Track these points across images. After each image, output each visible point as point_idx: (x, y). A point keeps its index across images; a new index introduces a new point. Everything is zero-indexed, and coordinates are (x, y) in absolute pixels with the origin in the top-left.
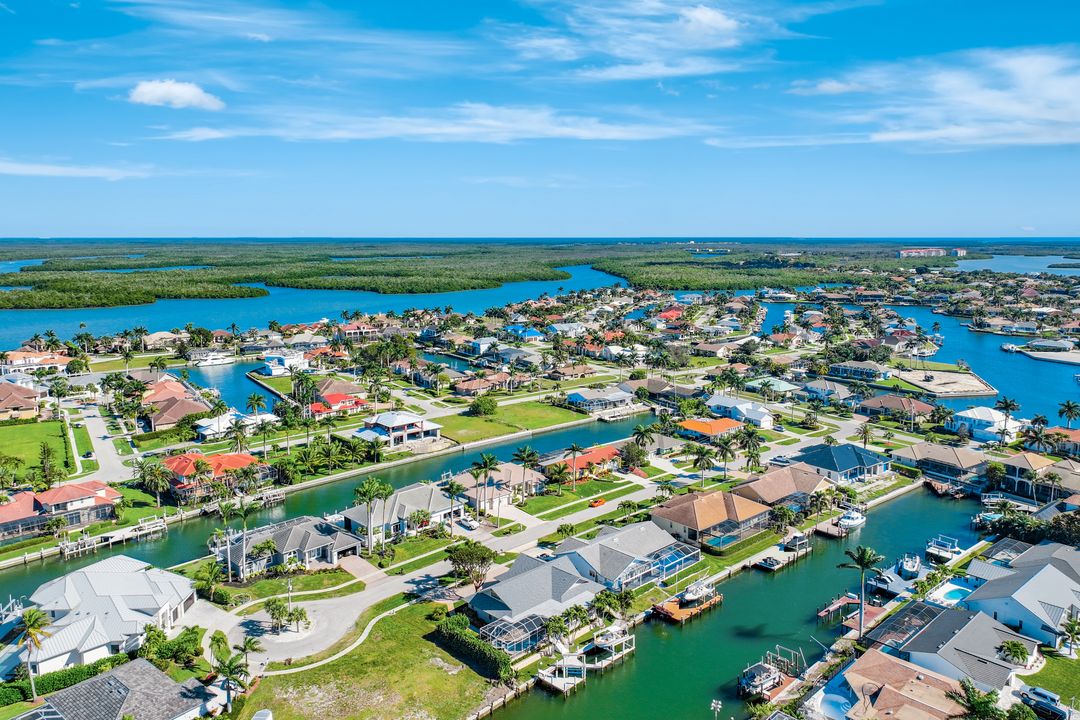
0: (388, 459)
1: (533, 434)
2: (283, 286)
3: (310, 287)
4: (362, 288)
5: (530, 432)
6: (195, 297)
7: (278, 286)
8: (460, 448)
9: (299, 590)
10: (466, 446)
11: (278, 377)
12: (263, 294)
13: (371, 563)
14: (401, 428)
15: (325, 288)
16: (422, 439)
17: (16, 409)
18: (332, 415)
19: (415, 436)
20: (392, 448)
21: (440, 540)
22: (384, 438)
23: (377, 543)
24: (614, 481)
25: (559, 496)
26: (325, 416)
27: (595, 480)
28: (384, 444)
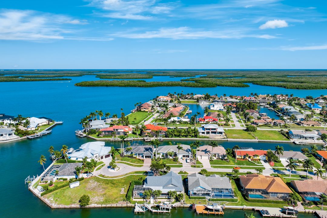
0: (200, 138)
1: (259, 141)
2: (257, 84)
3: (265, 85)
4: (281, 86)
5: (258, 140)
6: (227, 86)
7: (256, 84)
8: (226, 139)
9: (130, 162)
10: (228, 139)
11: (212, 110)
12: (248, 86)
13: (152, 161)
14: (209, 129)
15: (269, 86)
16: (217, 134)
17: (145, 109)
18: (205, 122)
19: (215, 133)
20: (205, 135)
21: (175, 162)
22: (203, 131)
23: (159, 157)
24: (256, 164)
25: (227, 162)
26: (202, 122)
27: (249, 161)
28: (203, 133)
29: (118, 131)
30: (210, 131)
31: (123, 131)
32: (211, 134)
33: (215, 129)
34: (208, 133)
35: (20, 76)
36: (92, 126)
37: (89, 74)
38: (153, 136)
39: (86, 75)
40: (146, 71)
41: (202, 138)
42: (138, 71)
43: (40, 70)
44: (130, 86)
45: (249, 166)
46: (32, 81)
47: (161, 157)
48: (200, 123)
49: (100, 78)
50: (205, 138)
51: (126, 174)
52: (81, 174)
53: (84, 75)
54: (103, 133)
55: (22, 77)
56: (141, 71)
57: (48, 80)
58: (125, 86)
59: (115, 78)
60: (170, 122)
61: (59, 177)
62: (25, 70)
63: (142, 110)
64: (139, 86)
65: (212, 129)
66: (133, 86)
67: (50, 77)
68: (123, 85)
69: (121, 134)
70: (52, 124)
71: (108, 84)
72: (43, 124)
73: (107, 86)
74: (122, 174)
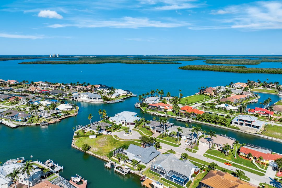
10: (263, 136)
14: (243, 121)
16: (252, 127)
17: (207, 92)
18: (254, 114)
19: (250, 125)
20: (238, 126)
21: (176, 141)
22: (237, 122)
23: (167, 134)
24: (258, 167)
25: (225, 155)
26: (251, 113)
27: (252, 162)
28: (237, 123)
29: (161, 107)
30: (244, 123)
31: (164, 108)
32: (244, 126)
33: (251, 122)
34: (241, 124)
35: (150, 60)
36: (146, 100)
37: (203, 59)
38: (185, 117)
39: (197, 60)
40: (259, 57)
41: (231, 128)
42: (252, 57)
43: (168, 55)
44: (224, 71)
45: (245, 167)
46: (153, 64)
47: (169, 134)
48: (249, 113)
49: (206, 63)
50: (235, 129)
51: (131, 140)
52: (105, 131)
53: (196, 60)
54: (151, 107)
55: (151, 60)
56: (255, 57)
57: (164, 63)
58: (219, 71)
59: (219, 64)
60: (216, 108)
61: (91, 130)
62: (158, 55)
63: (204, 93)
64: (233, 72)
65: (246, 121)
66: (227, 71)
67: (168, 61)
68: (218, 70)
69: (162, 110)
70: (130, 95)
71: (205, 69)
72: (123, 95)
73: (203, 70)
74: (128, 139)
